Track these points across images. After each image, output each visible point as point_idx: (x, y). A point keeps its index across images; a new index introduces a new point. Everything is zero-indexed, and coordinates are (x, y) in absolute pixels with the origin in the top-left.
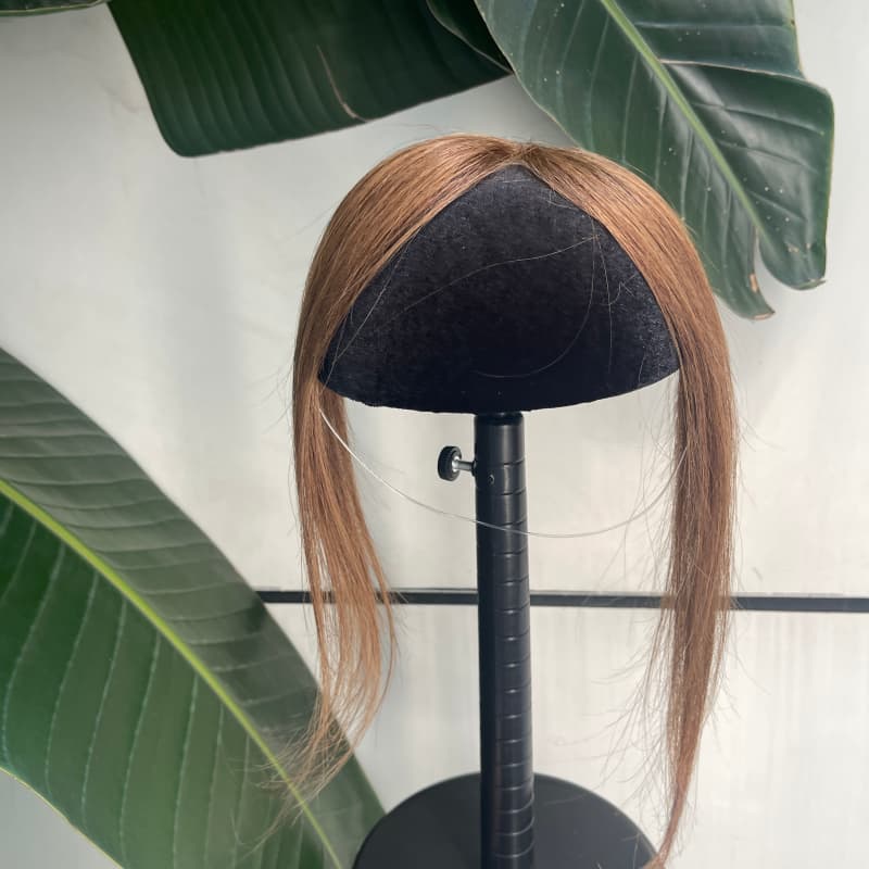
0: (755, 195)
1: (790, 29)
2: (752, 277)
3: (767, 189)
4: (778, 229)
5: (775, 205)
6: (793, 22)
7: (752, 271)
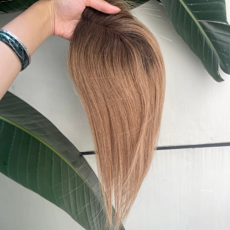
0: (219, 52)
1: (225, 11)
2: (218, 72)
3: (221, 50)
4: (224, 60)
5: (223, 54)
6: (225, 10)
7: (218, 70)
